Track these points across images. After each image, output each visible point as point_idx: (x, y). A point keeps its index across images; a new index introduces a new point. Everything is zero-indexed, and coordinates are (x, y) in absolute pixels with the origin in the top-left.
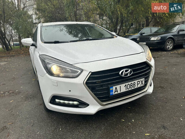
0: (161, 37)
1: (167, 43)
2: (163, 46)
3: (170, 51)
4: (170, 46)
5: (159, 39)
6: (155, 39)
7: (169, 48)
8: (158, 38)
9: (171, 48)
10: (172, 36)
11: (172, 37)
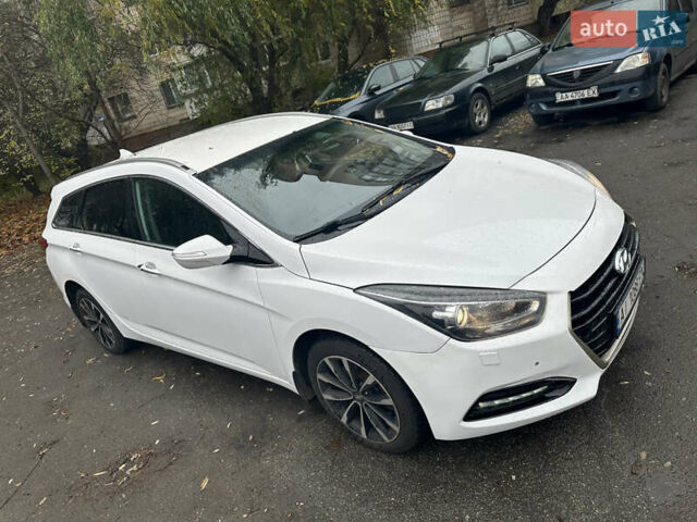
0: (455, 94)
1: (475, 110)
2: (467, 122)
3: (484, 131)
4: (482, 117)
5: (449, 102)
6: (440, 105)
7: (480, 123)
8: (447, 99)
9: (486, 120)
10: (479, 81)
11: (479, 85)
